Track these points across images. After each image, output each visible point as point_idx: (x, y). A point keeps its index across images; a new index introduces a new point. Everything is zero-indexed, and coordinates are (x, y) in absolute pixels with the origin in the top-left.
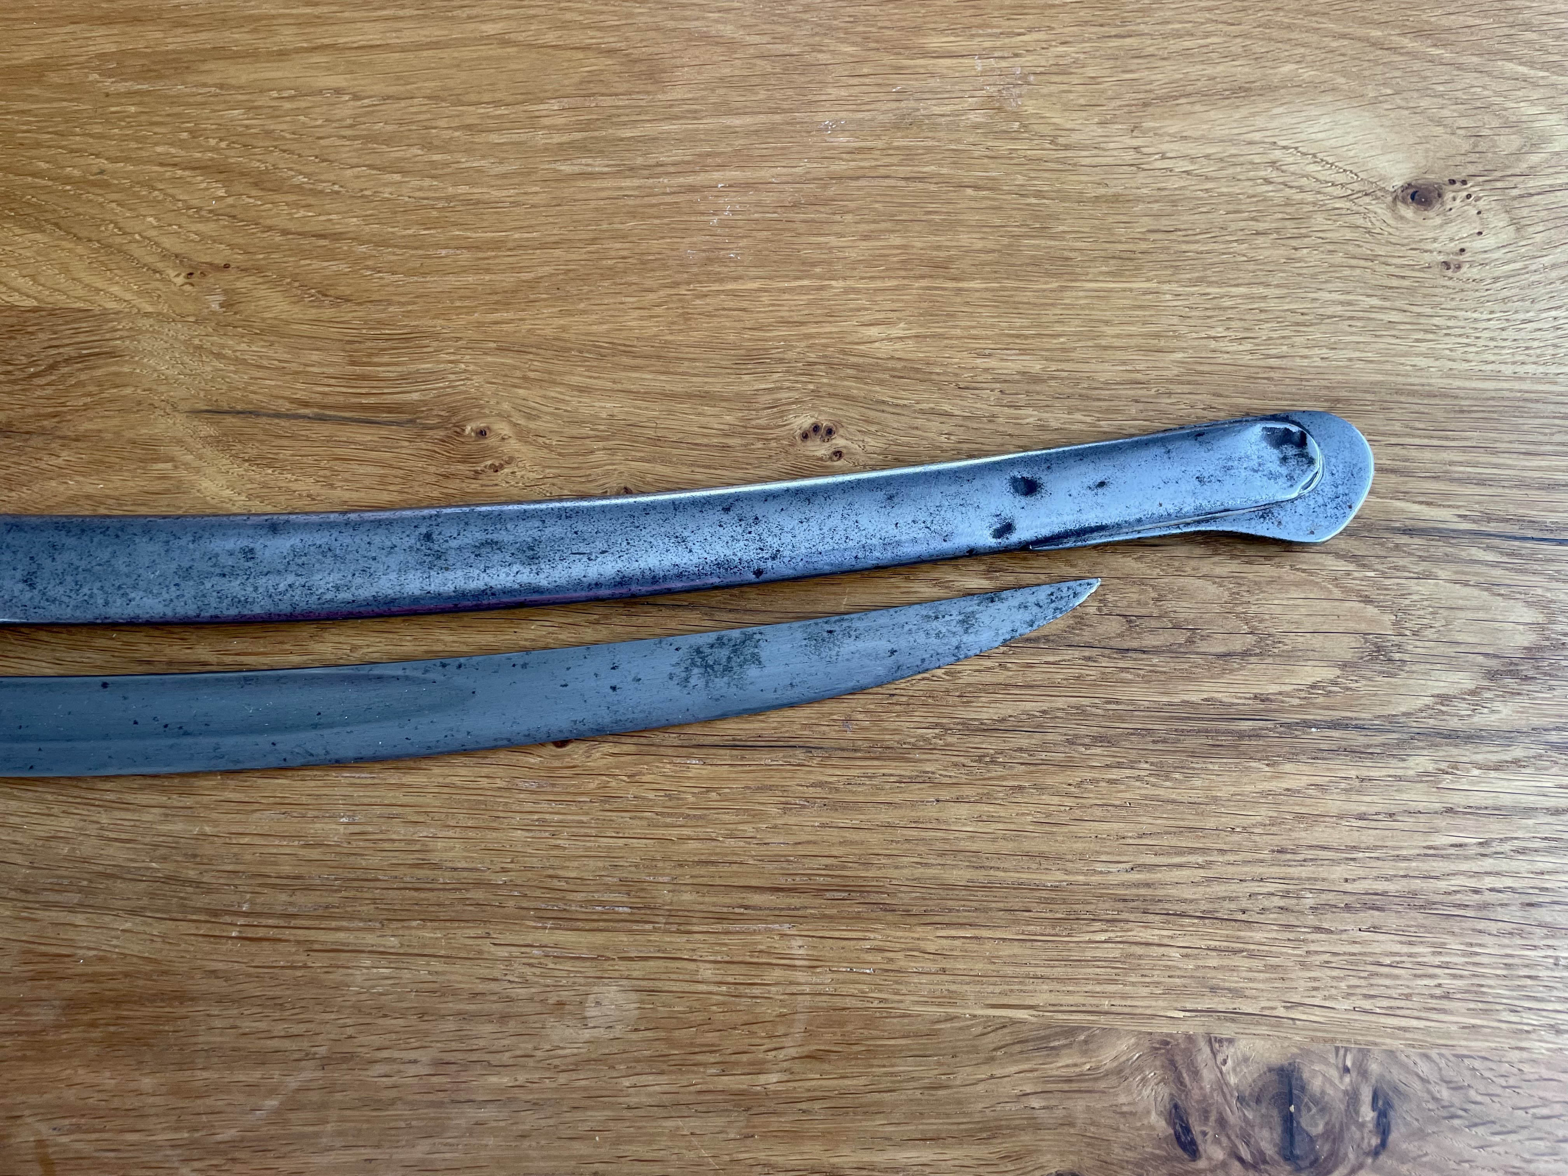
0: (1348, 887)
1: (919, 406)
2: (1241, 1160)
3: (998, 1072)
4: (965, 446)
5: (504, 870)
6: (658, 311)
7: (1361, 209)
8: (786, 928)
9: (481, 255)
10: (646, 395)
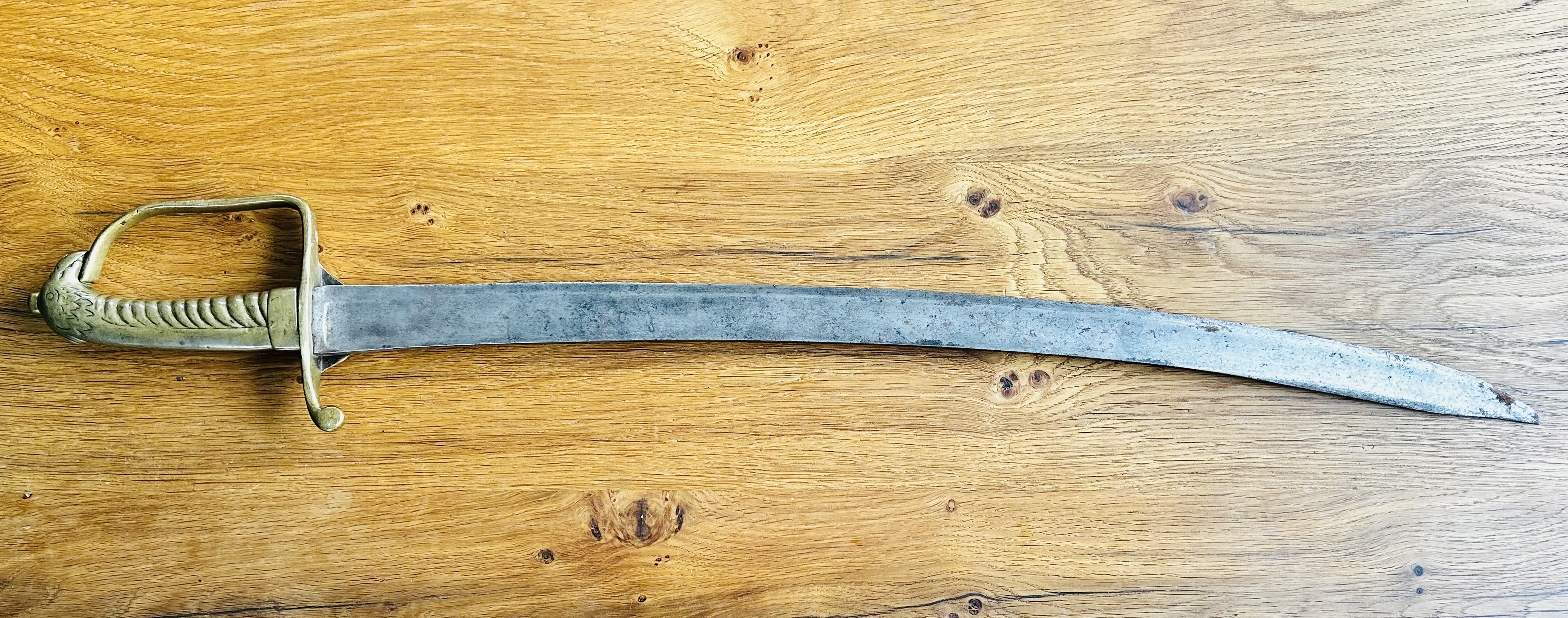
0: (674, 423)
1: (473, 192)
2: (619, 538)
3: (516, 513)
4: (498, 214)
5: (281, 442)
6: (328, 140)
7: (710, 65)
8: (417, 459)
9: (223, 110)
10: (326, 192)
